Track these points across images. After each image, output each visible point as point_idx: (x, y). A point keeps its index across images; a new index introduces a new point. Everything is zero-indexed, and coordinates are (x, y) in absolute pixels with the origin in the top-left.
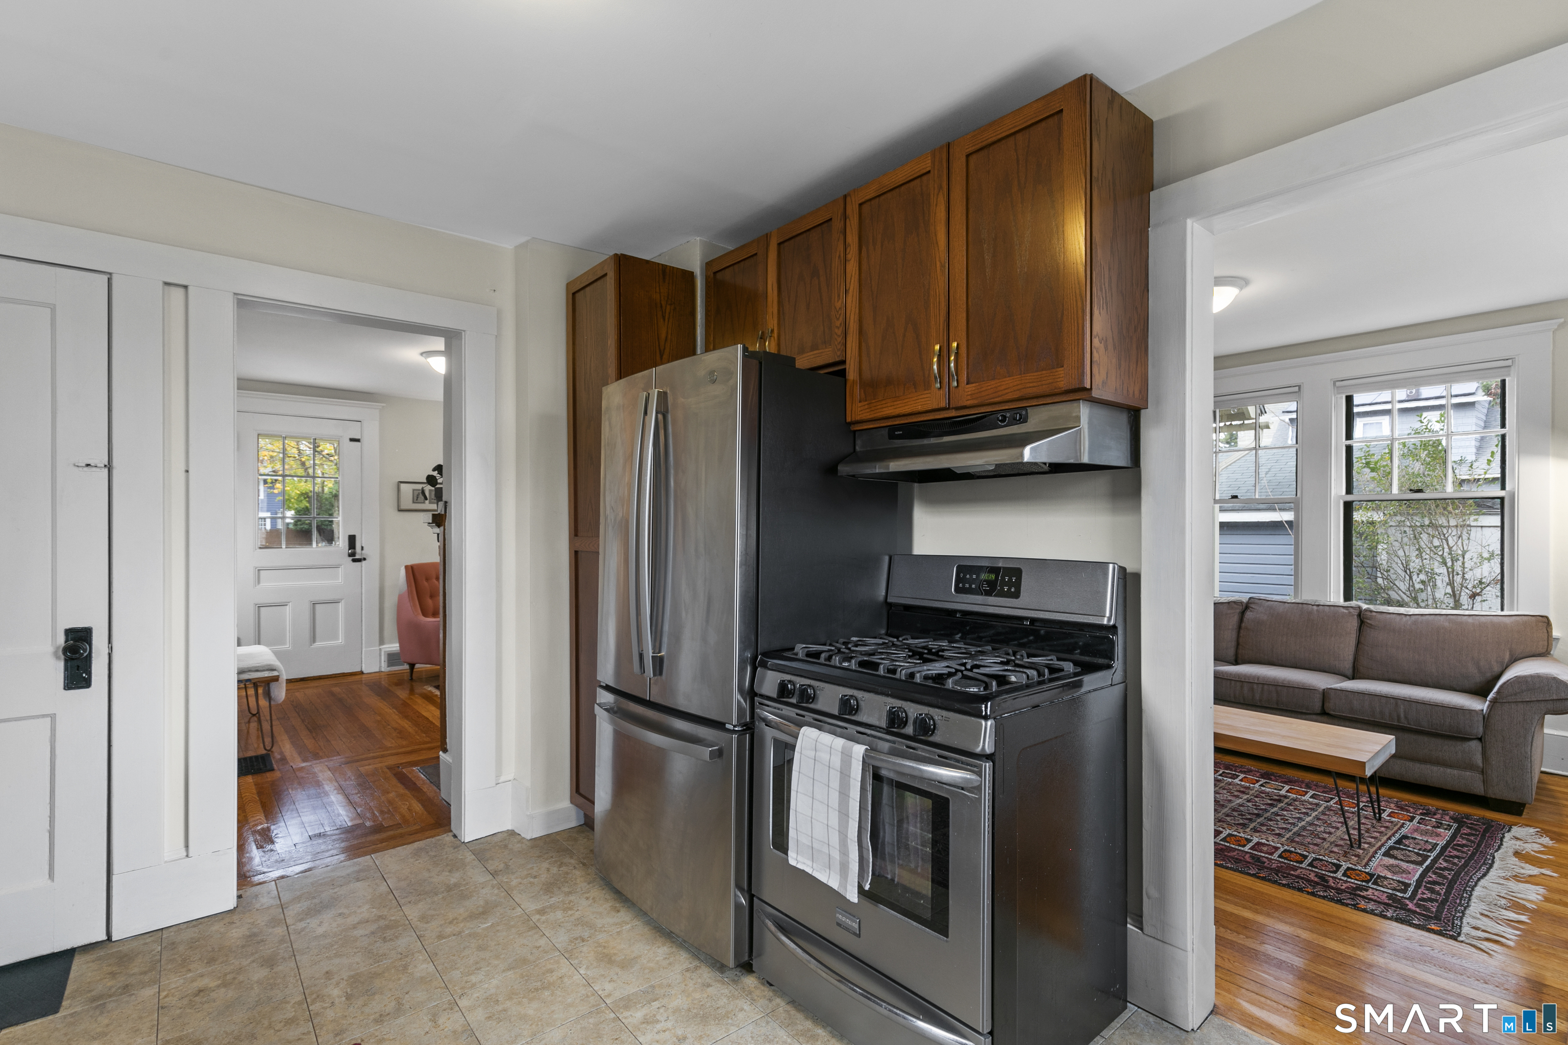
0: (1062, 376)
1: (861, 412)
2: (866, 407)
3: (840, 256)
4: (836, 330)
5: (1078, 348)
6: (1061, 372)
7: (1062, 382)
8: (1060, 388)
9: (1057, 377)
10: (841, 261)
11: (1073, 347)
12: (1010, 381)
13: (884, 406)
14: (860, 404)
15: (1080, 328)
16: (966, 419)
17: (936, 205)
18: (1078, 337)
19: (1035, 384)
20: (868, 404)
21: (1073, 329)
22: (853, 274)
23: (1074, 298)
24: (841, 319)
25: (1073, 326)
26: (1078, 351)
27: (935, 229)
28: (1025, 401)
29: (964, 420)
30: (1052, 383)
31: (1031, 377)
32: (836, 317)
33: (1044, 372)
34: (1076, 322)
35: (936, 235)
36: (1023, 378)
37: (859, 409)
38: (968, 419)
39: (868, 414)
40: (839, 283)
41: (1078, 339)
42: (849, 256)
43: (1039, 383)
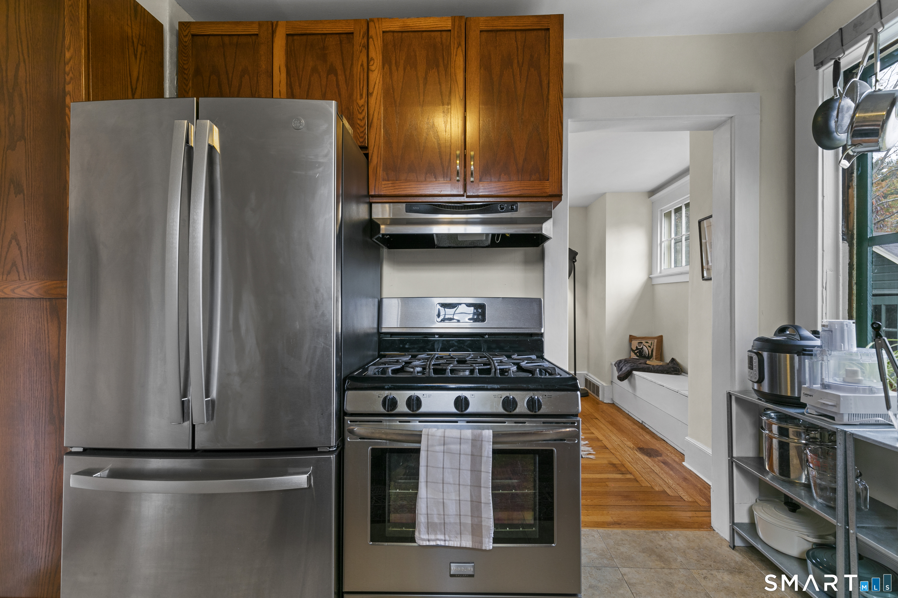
0: (548, 186)
1: (384, 189)
2: (390, 185)
3: (362, 65)
4: (359, 122)
5: (558, 171)
6: (547, 183)
7: (548, 190)
8: (547, 193)
9: (545, 186)
10: (363, 69)
11: (555, 170)
12: (513, 184)
13: (408, 187)
14: (384, 183)
15: (560, 160)
16: (474, 205)
17: (456, 55)
18: (558, 164)
19: (530, 188)
20: (392, 183)
21: (555, 159)
22: (377, 82)
23: (556, 142)
24: (364, 113)
25: (555, 158)
26: (558, 173)
27: (455, 71)
28: (518, 198)
29: (472, 205)
30: (542, 189)
31: (527, 184)
32: (359, 112)
33: (536, 182)
34: (557, 156)
35: (455, 76)
36: (522, 183)
37: (383, 186)
38: (475, 205)
39: (393, 191)
40: (361, 86)
41: (558, 166)
42: (372, 68)
43: (533, 188)
